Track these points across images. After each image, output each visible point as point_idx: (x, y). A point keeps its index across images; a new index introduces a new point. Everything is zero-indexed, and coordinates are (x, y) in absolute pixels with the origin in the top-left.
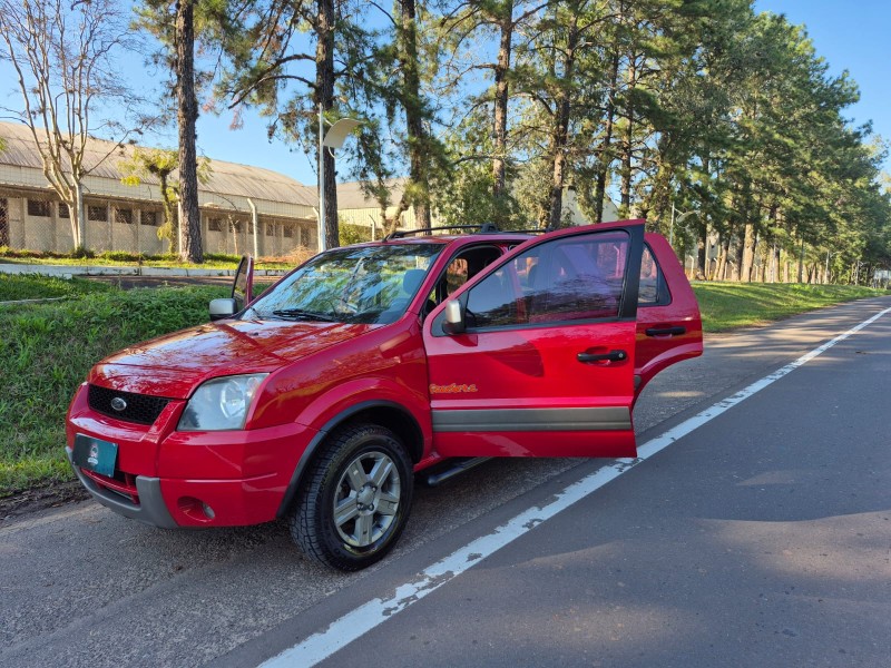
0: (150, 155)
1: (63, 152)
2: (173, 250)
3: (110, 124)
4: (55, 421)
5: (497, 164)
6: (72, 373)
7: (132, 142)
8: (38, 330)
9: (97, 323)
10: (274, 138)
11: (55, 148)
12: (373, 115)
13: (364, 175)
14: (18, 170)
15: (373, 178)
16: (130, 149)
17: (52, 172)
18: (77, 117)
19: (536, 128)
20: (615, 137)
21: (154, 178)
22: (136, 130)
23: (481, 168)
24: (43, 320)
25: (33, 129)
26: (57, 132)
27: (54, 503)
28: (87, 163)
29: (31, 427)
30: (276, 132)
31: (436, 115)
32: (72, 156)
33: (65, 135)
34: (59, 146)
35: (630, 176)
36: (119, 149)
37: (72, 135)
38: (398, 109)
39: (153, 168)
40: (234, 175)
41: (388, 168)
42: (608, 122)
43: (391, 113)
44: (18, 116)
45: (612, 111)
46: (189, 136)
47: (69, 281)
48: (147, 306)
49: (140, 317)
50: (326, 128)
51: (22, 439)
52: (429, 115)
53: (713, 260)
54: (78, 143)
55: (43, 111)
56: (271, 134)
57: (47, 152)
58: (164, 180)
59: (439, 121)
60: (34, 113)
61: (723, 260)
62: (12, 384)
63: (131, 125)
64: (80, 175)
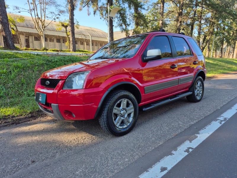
0: (62, 21)
1: (39, 21)
2: (69, 49)
3: (51, 13)
4: (21, 95)
5: (161, 22)
6: (28, 81)
7: (57, 18)
8: (19, 67)
9: (37, 65)
10: (96, 15)
11: (37, 20)
12: (124, 7)
13: (121, 25)
14: (32, 29)
15: (124, 27)
16: (57, 20)
17: (37, 27)
18: (43, 11)
19: (173, 12)
20: (197, 14)
21: (64, 29)
22: (58, 14)
23: (156, 23)
24: (21, 64)
25: (31, 14)
26: (37, 15)
27: (8, 125)
28: (46, 24)
29: (12, 97)
30: (96, 13)
31: (143, 7)
32: (42, 22)
33: (40, 16)
34: (38, 19)
35: (201, 26)
36: (54, 20)
37: (41, 16)
38: (131, 6)
39: (63, 25)
40: (87, 30)
41: (128, 23)
42: (195, 9)
43: (130, 7)
44: (27, 11)
45: (197, 5)
46: (72, 15)
47: (36, 55)
48: (53, 61)
49: (51, 64)
50: (110, 11)
51: (9, 101)
52: (141, 7)
53: (224, 52)
54: (43, 19)
55: (34, 9)
56: (94, 14)
57: (35, 21)
58: (66, 29)
59: (144, 9)
60: (32, 10)
61: (228, 52)
62: (8, 84)
63: (57, 13)
64: (44, 27)
